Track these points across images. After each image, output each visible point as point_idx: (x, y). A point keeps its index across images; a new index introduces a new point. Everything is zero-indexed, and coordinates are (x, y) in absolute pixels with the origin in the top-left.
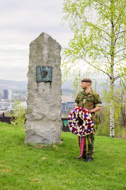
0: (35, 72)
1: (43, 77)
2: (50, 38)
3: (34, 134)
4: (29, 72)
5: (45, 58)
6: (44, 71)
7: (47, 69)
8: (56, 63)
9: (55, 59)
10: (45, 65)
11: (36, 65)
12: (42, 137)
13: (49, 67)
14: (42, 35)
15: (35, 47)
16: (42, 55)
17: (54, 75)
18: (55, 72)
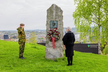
0: (49, 24)
1: (53, 26)
2: (56, 7)
3: (50, 54)
4: (47, 24)
5: (54, 17)
6: (54, 23)
7: (55, 22)
8: (60, 19)
9: (59, 17)
10: (54, 20)
11: (50, 20)
12: (53, 55)
13: (56, 21)
14: (53, 5)
15: (49, 11)
16: (53, 15)
17: (58, 25)
18: (59, 23)
